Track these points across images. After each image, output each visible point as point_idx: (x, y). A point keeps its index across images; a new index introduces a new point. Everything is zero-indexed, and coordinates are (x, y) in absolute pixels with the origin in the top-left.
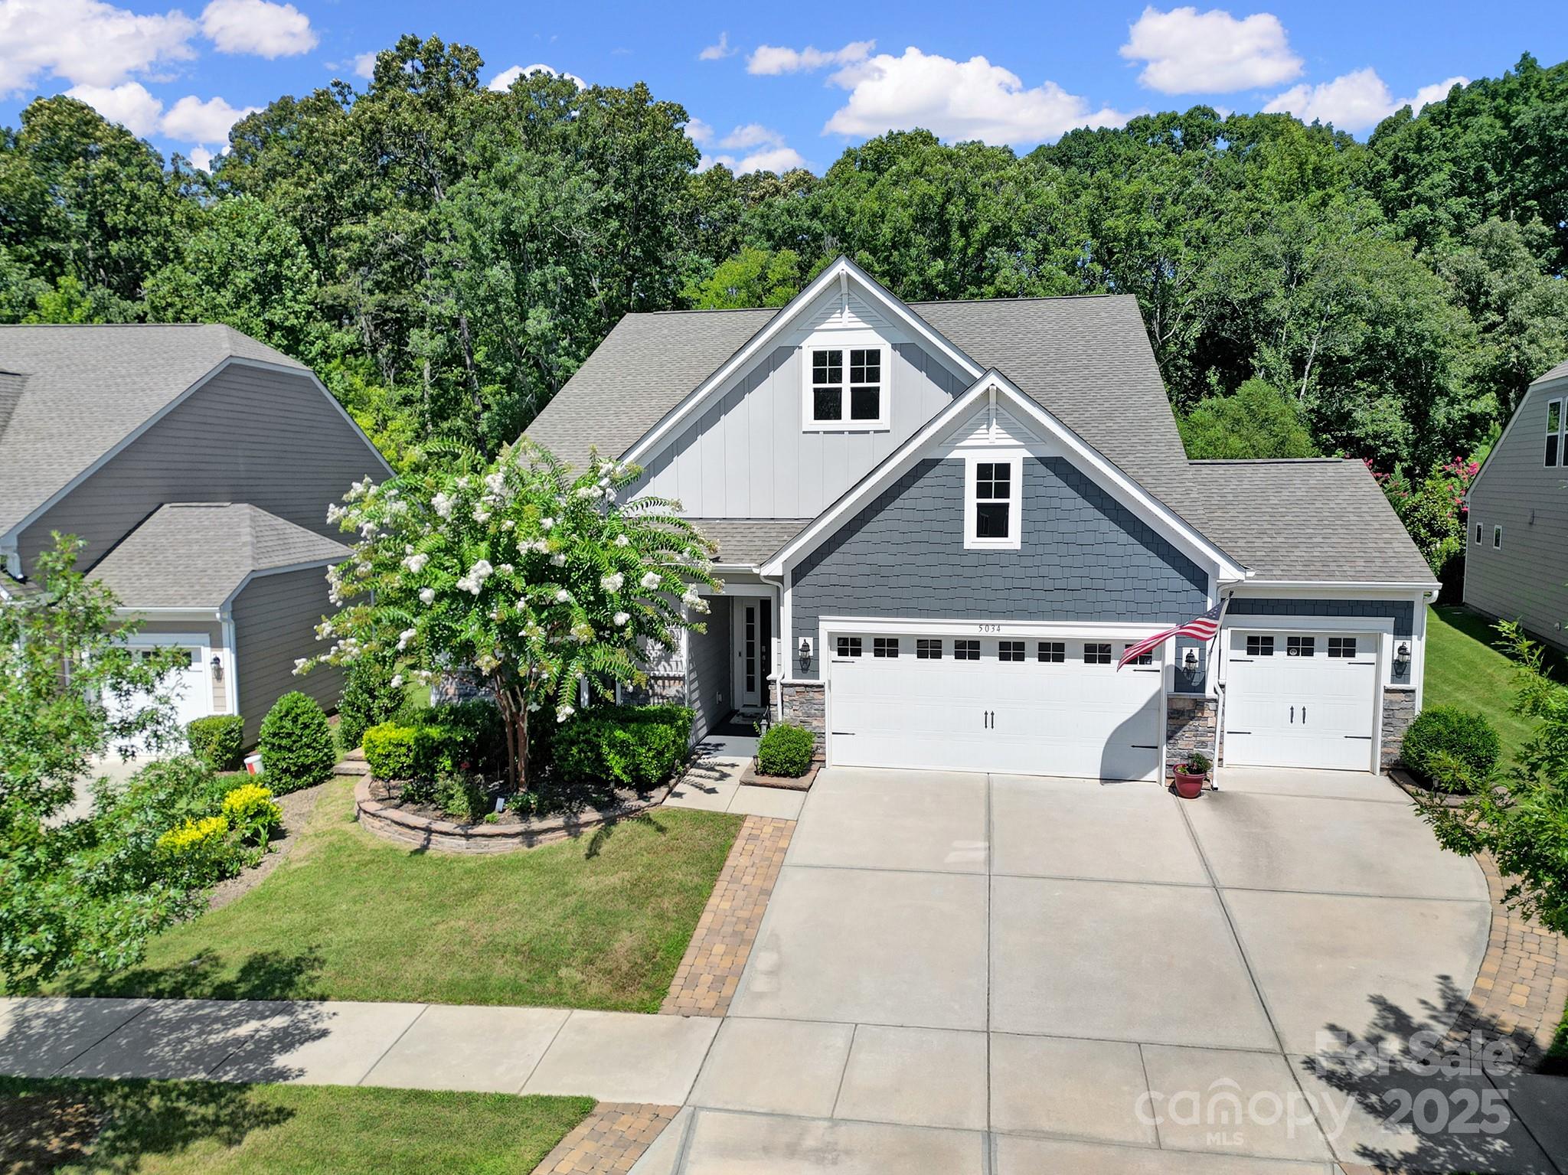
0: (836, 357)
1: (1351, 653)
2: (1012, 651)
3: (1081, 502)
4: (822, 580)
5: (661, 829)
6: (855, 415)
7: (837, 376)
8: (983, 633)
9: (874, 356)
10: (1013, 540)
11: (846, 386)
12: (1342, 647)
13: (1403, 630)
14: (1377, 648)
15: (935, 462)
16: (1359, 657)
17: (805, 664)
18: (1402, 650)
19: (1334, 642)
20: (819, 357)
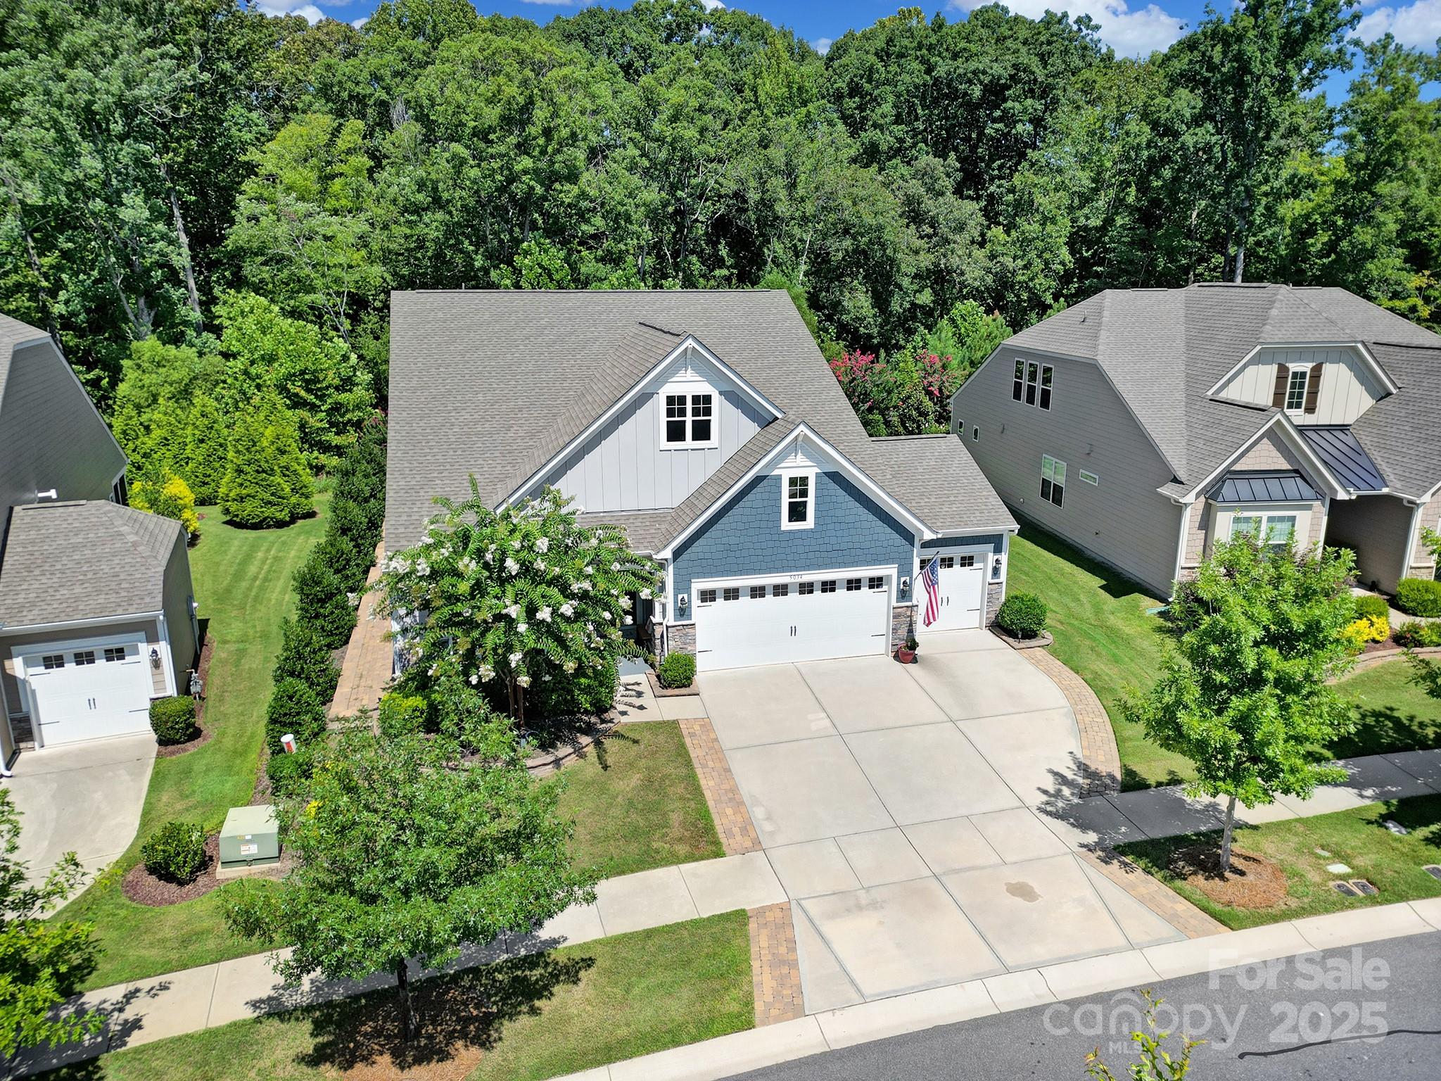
0: (682, 400)
1: (971, 564)
2: (806, 588)
3: (848, 498)
4: (693, 557)
6: (694, 438)
7: (682, 413)
8: (793, 580)
9: (708, 399)
10: (809, 523)
11: (689, 419)
12: (967, 561)
13: (998, 550)
14: (984, 560)
15: (765, 477)
16: (976, 566)
17: (683, 611)
18: (998, 561)
19: (963, 558)
20: (670, 400)
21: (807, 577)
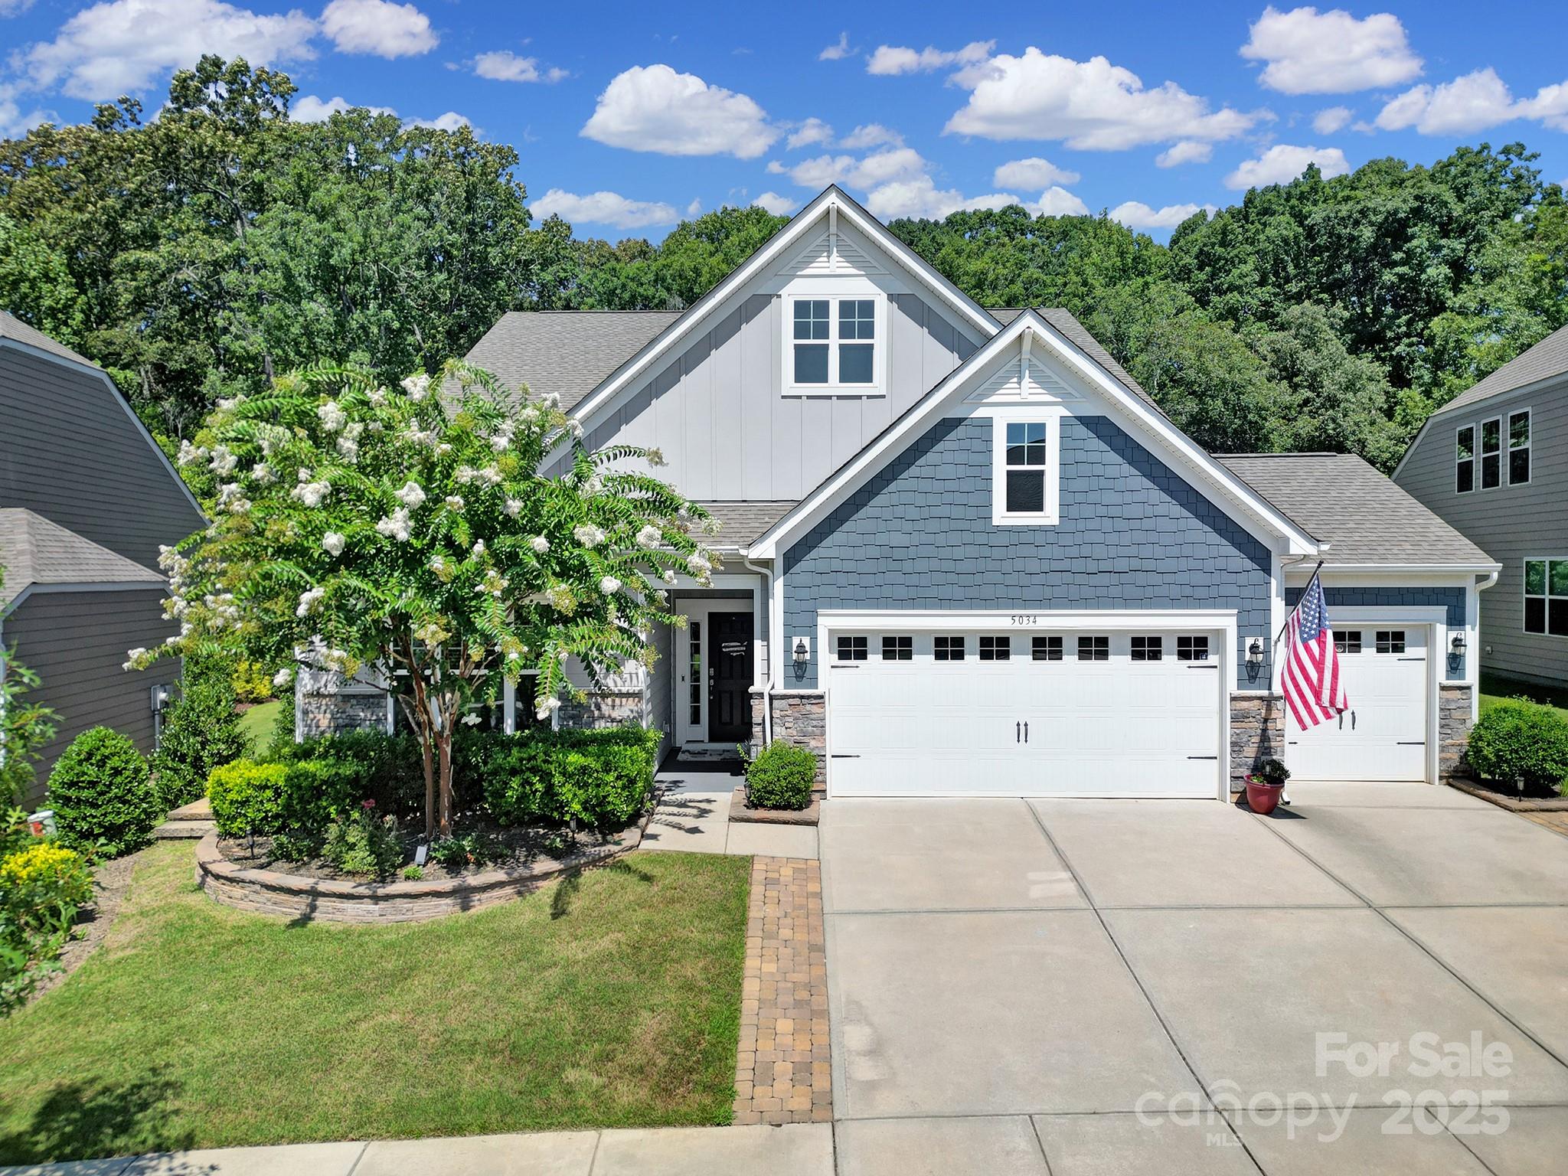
0: (822, 307)
1: (1398, 649)
2: (1047, 647)
3: (1127, 469)
4: (822, 566)
5: (646, 878)
6: (843, 378)
7: (823, 331)
8: (1017, 626)
9: (867, 307)
10: (1050, 514)
11: (834, 342)
12: (1392, 641)
13: (1456, 619)
14: (1428, 640)
15: (959, 422)
16: (1410, 652)
17: (801, 670)
18: (1457, 643)
19: (1382, 636)
20: (801, 308)
21: (1049, 622)
